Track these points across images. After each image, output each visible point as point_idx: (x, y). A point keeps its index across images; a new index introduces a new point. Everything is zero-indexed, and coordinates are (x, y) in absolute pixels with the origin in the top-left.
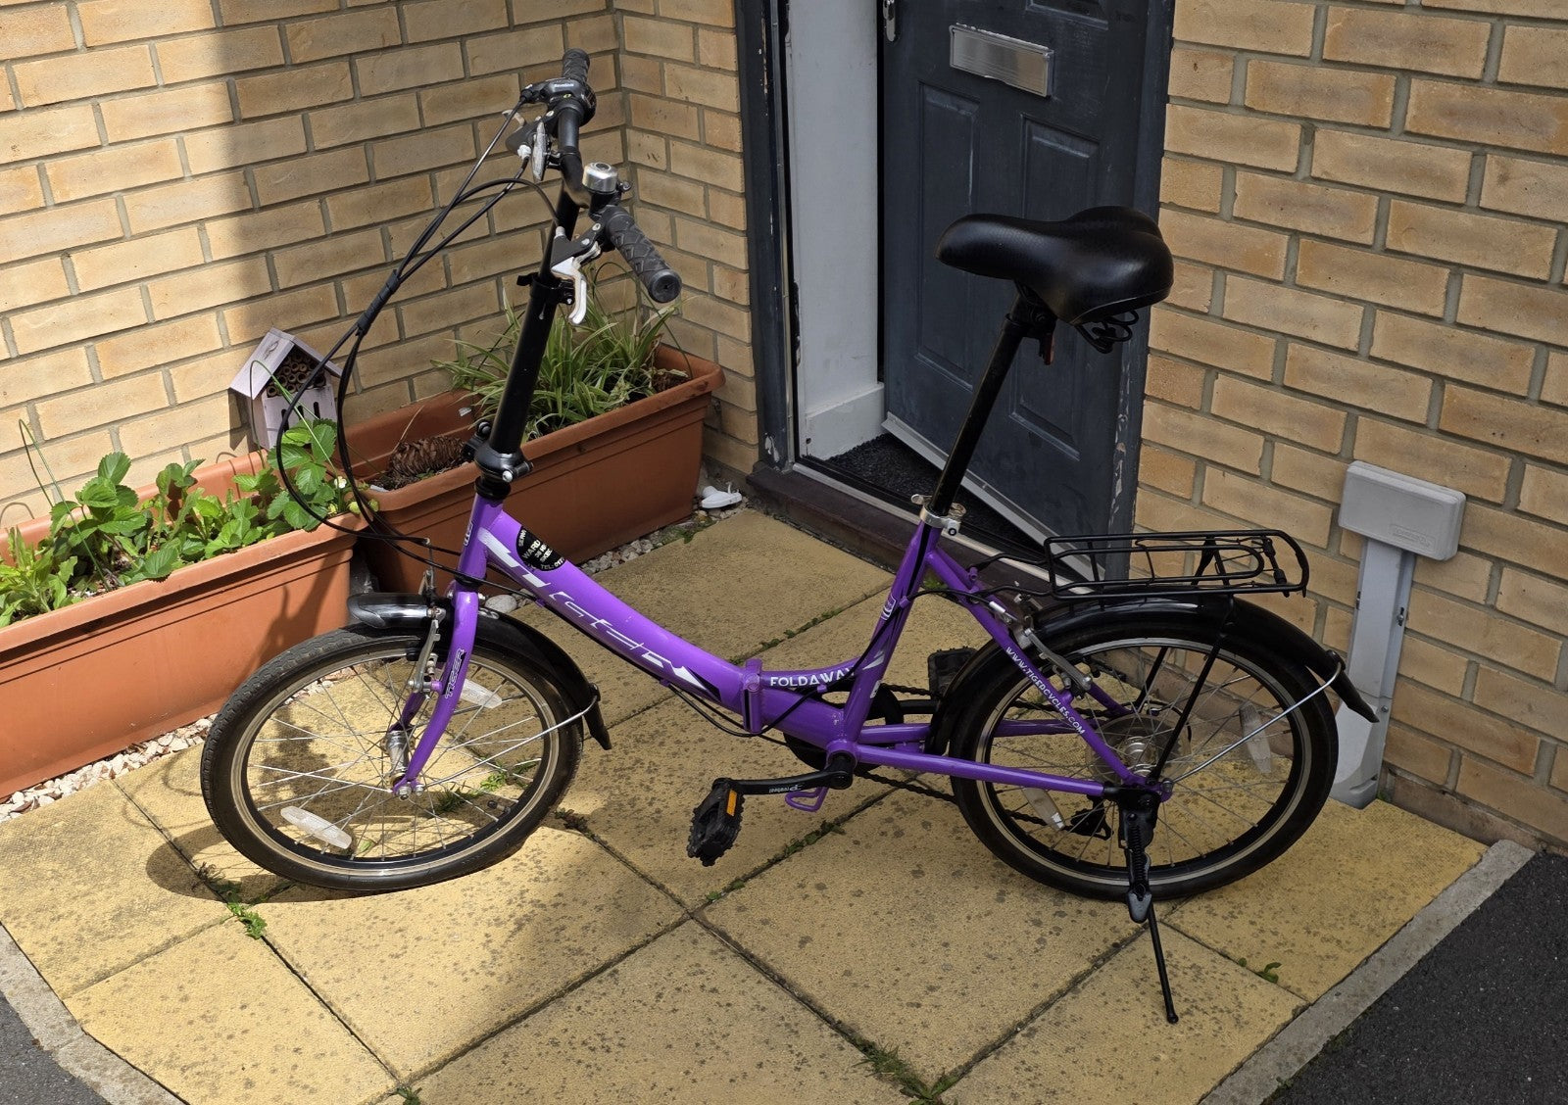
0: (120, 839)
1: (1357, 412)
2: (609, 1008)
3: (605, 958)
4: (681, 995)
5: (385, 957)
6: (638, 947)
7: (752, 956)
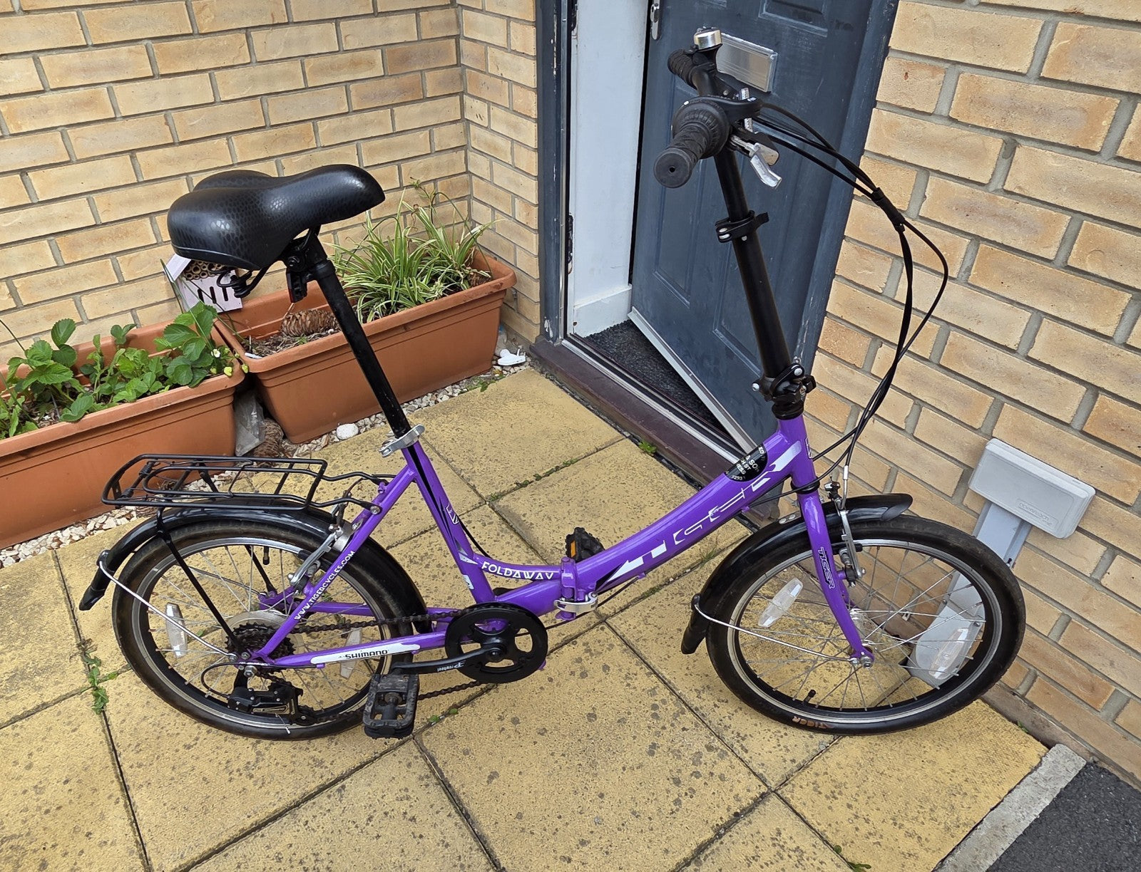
0: (39, 605)
1: (1004, 399)
2: (329, 826)
3: (337, 773)
4: (386, 820)
5: (180, 747)
6: (367, 763)
7: (450, 786)
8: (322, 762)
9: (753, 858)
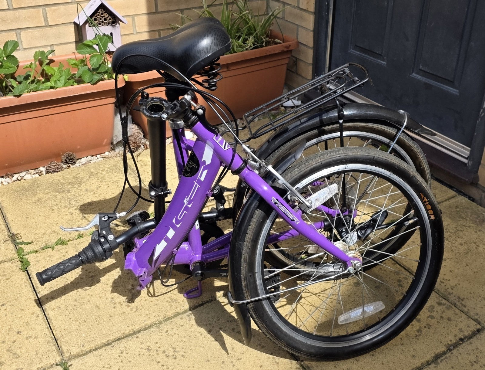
8: (176, 300)
9: (475, 362)
